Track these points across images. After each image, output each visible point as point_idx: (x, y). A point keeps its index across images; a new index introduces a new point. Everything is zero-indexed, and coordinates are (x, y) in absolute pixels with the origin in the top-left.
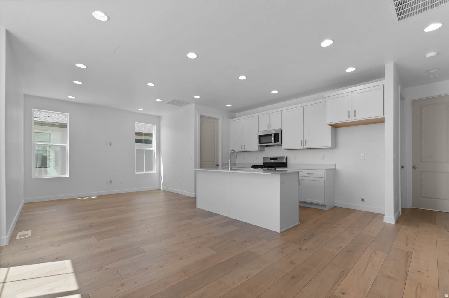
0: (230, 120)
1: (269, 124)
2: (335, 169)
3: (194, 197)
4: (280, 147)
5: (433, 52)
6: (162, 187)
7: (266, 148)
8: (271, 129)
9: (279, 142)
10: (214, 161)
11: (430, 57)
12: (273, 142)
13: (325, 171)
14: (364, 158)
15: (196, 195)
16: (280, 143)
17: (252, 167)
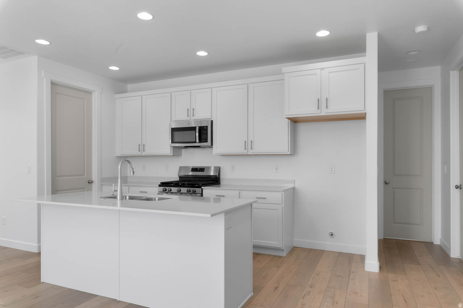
0: (117, 96)
1: (189, 109)
2: (294, 188)
3: (35, 251)
4: (209, 149)
5: (423, 26)
7: (184, 151)
8: (194, 118)
9: (207, 142)
10: (84, 175)
11: (420, 32)
12: (197, 141)
13: (283, 193)
14: (333, 172)
15: (39, 247)
16: (209, 143)
17: (160, 186)
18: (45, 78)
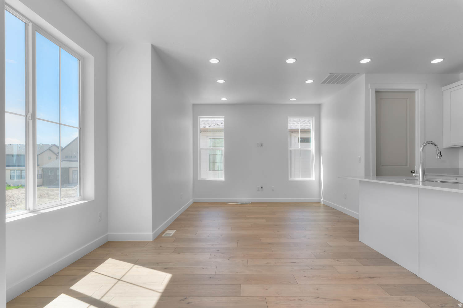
6: (322, 199)
10: (407, 165)
18: (371, 89)
